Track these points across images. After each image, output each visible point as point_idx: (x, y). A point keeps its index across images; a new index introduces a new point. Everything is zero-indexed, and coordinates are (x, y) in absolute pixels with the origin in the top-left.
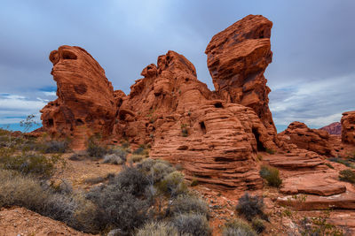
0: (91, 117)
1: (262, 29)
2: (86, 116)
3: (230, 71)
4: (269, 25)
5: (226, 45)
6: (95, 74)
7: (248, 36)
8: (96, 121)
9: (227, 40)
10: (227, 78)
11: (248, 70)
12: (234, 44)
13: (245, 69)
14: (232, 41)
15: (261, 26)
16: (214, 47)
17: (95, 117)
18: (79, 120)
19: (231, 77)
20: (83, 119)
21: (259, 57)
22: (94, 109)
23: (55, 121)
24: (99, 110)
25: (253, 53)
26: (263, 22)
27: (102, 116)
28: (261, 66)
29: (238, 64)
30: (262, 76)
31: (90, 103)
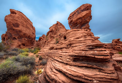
0: (20, 37)
1: (88, 8)
2: (18, 36)
3: (76, 23)
4: (90, 6)
5: (75, 15)
6: (25, 22)
7: (83, 11)
8: (23, 39)
9: (75, 13)
10: (75, 26)
11: (83, 22)
12: (78, 14)
13: (82, 22)
14: (77, 13)
15: (88, 6)
16: (71, 16)
17: (23, 37)
18: (15, 38)
19: (76, 25)
20: (16, 37)
21: (87, 17)
22: (22, 34)
23: (5, 38)
24: (25, 34)
25: (85, 15)
26: (88, 5)
27: (26, 37)
28: (88, 20)
29: (79, 20)
30: (88, 24)
31: (20, 31)
